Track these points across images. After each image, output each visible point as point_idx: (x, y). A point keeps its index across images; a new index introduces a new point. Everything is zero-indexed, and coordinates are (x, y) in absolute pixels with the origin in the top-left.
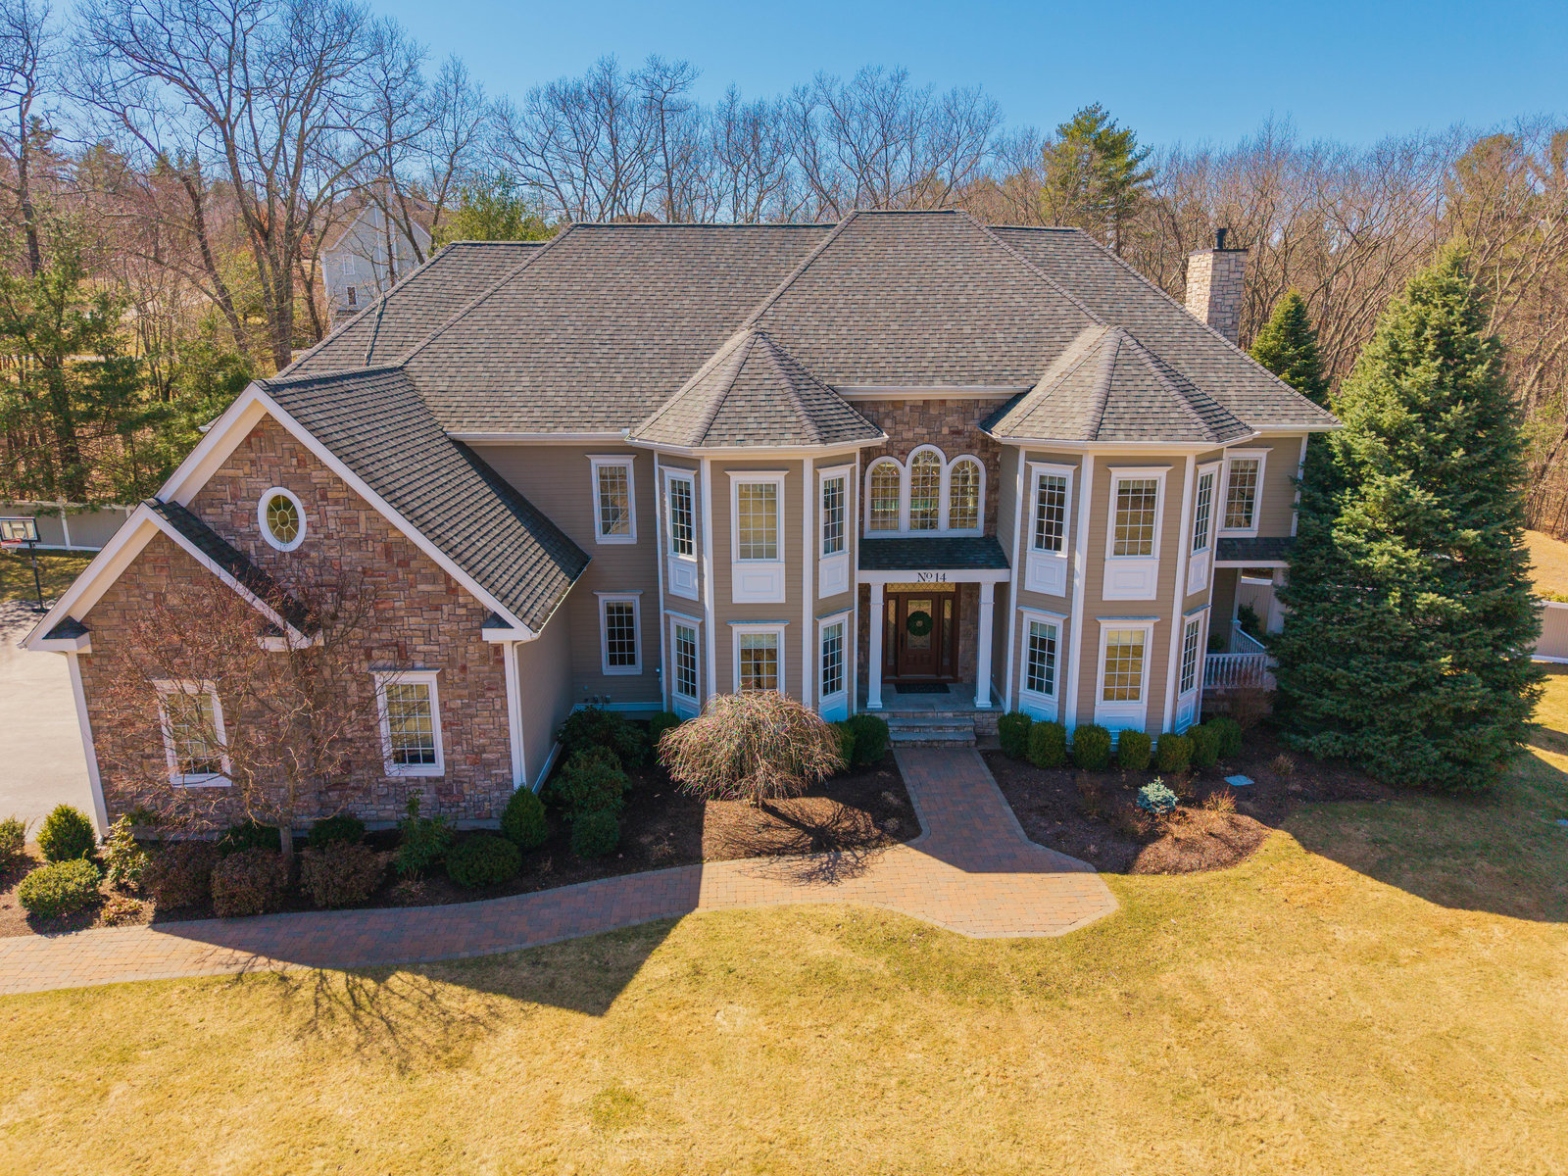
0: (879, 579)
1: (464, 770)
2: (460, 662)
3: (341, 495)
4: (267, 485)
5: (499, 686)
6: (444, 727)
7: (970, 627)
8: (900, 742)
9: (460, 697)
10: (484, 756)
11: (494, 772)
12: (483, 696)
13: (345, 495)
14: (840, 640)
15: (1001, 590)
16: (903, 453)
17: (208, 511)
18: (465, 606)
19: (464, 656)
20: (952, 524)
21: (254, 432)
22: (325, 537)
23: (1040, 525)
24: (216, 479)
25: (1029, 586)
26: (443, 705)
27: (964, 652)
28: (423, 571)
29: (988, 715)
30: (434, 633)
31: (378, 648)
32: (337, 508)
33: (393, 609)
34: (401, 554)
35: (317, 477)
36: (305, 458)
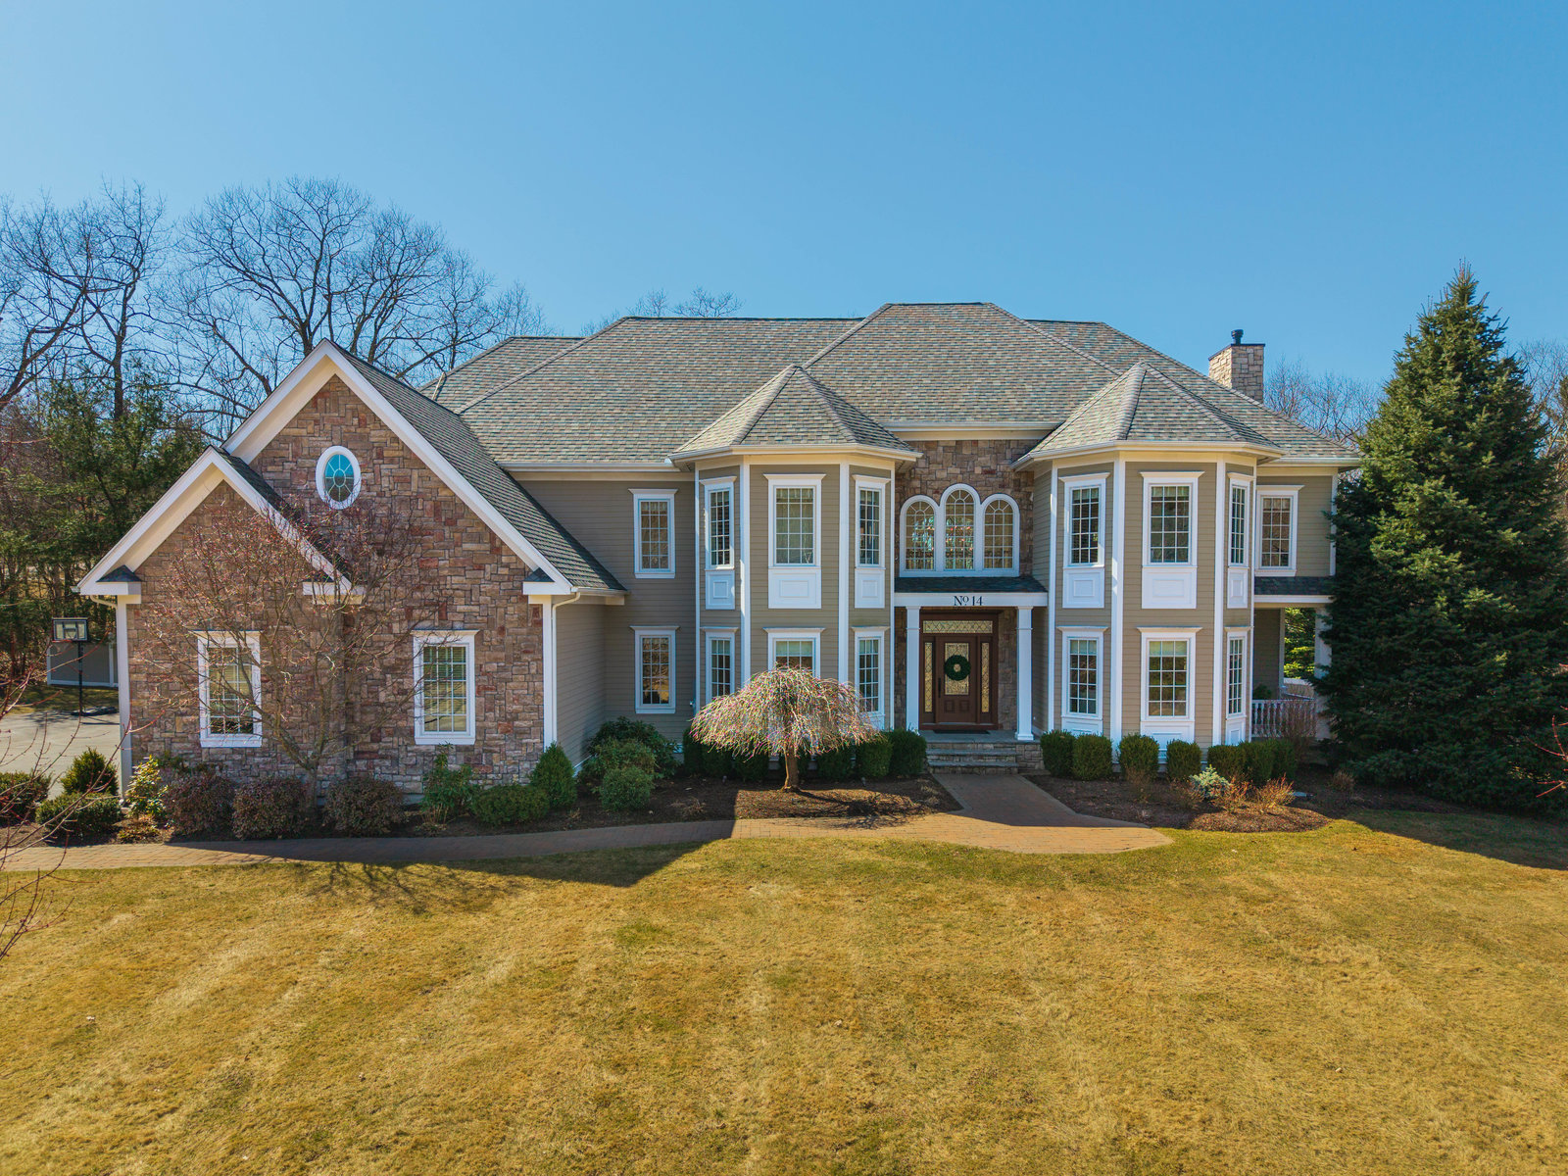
0: (914, 602)
1: (495, 739)
2: (499, 623)
3: (397, 453)
4: (327, 444)
5: (535, 649)
6: (478, 692)
7: (1008, 670)
8: (939, 767)
9: (496, 660)
10: (517, 723)
11: (524, 741)
12: (519, 659)
13: (401, 453)
14: (876, 657)
15: (1039, 615)
16: (937, 492)
17: (269, 468)
18: (507, 566)
19: (503, 618)
20: (987, 564)
21: (321, 394)
22: (378, 495)
23: (1075, 539)
24: (280, 438)
25: (1067, 603)
26: (479, 668)
27: (1004, 696)
28: (469, 530)
29: (1030, 747)
30: (476, 592)
31: (420, 608)
32: (391, 466)
33: (437, 567)
34: (452, 512)
35: (376, 436)
36: (367, 417)
